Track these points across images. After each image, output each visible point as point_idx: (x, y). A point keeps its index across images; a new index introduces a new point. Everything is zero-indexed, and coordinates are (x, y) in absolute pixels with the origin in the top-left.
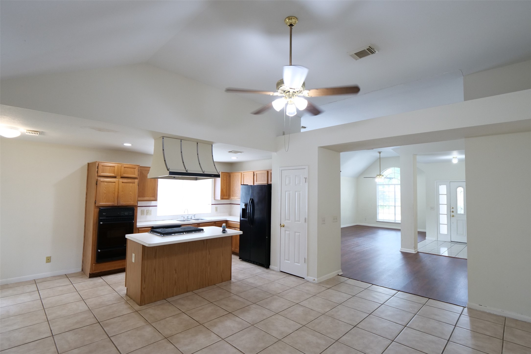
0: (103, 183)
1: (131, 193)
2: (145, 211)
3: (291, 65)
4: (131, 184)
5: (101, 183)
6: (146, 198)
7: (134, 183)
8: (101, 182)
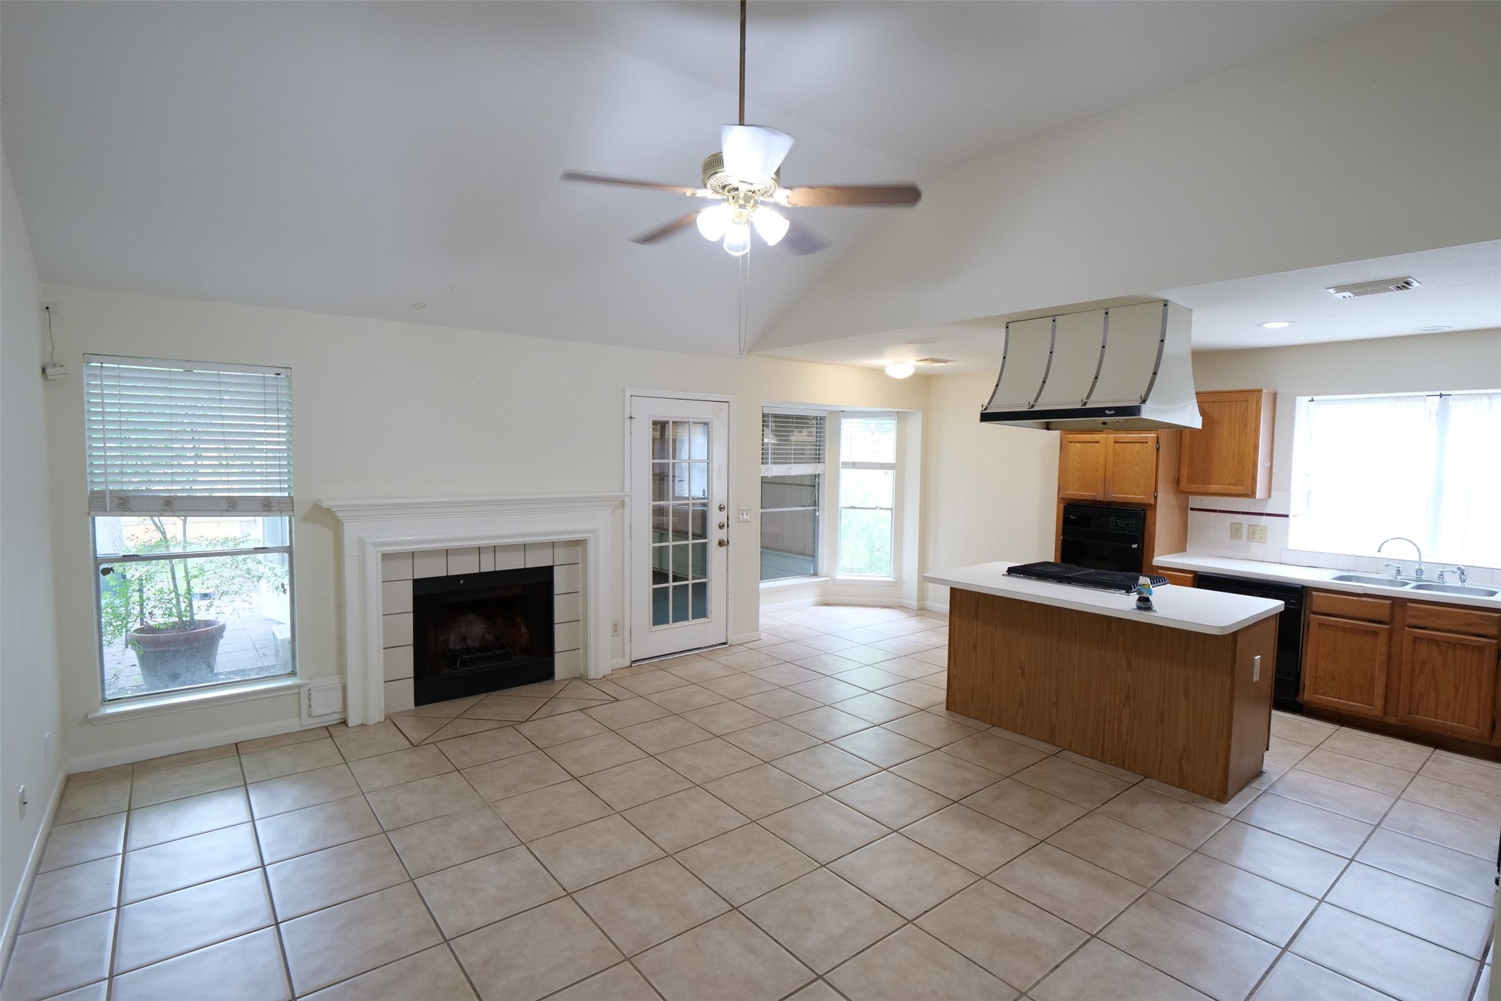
0: (1073, 444)
1: (1137, 469)
2: (1245, 528)
3: (743, 125)
4: (1137, 444)
5: (1071, 444)
6: (1213, 488)
7: (1147, 442)
8: (1070, 442)
